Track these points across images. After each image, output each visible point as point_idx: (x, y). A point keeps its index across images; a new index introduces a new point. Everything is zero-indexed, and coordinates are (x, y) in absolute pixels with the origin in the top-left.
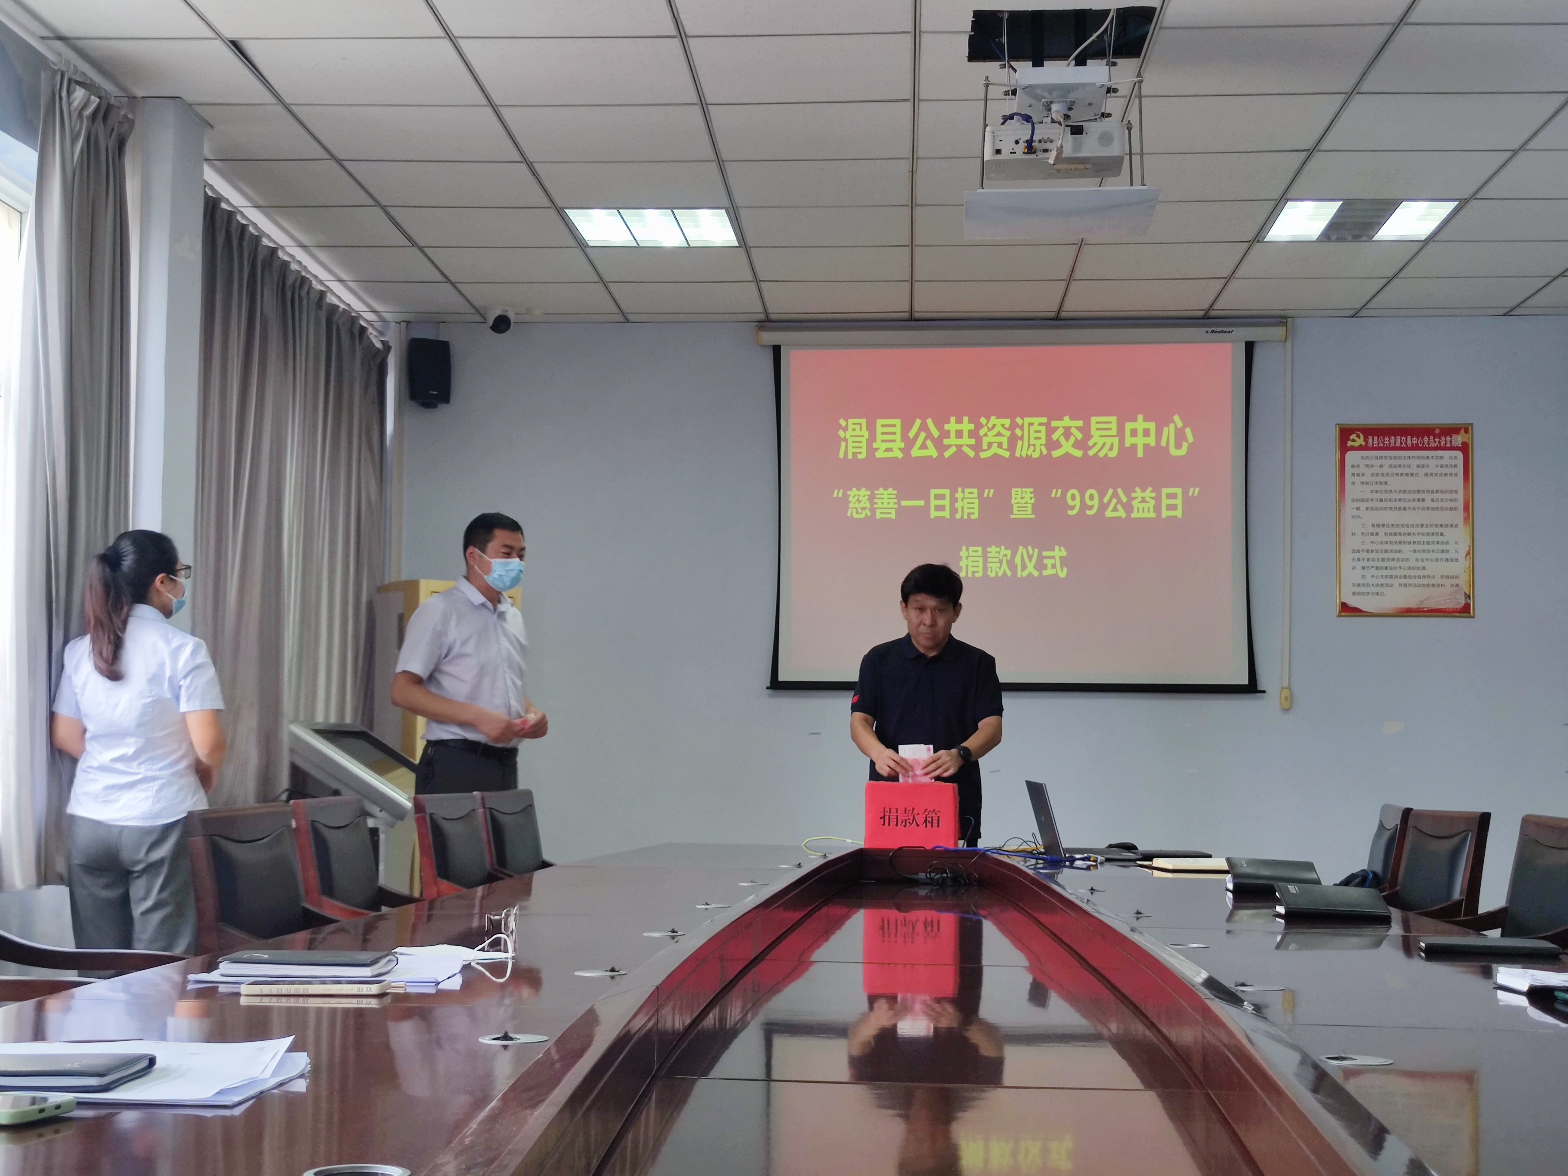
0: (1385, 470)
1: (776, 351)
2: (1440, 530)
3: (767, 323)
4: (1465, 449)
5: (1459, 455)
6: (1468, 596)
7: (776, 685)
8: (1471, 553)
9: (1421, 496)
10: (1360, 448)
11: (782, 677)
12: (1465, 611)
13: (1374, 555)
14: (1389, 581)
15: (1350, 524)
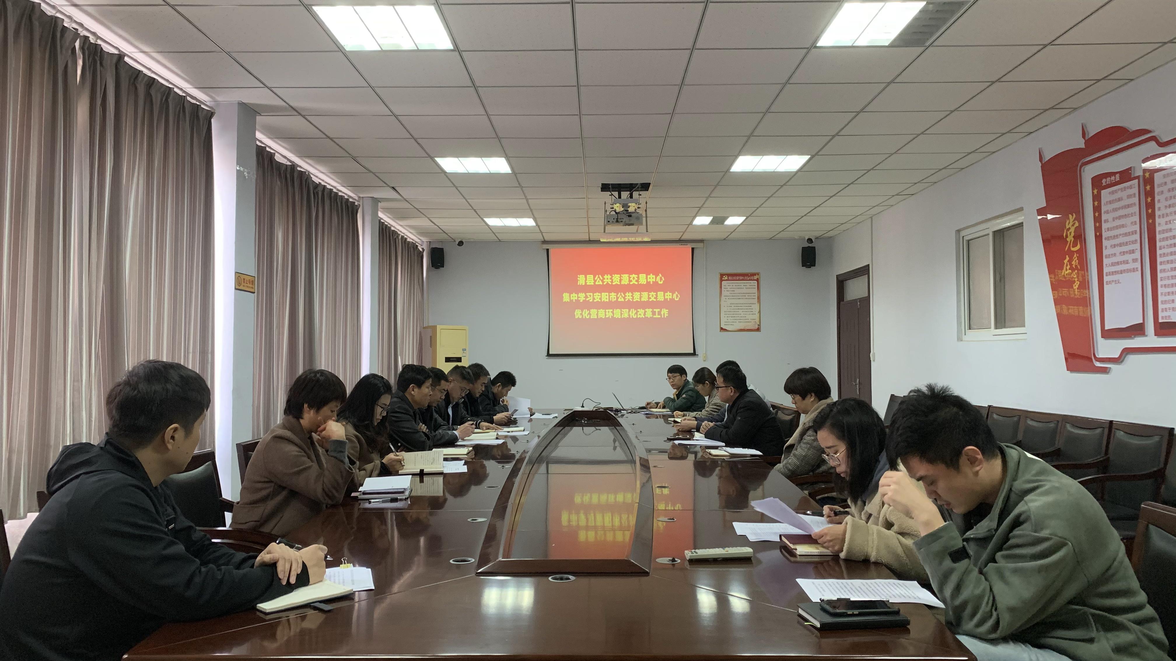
0: (734, 287)
1: (548, 250)
2: (750, 305)
3: (545, 242)
4: (757, 280)
5: (756, 282)
6: (759, 325)
7: (549, 355)
8: (760, 312)
9: (745, 295)
10: (726, 280)
11: (550, 353)
12: (758, 330)
13: (731, 313)
14: (735, 321)
15: (723, 303)
